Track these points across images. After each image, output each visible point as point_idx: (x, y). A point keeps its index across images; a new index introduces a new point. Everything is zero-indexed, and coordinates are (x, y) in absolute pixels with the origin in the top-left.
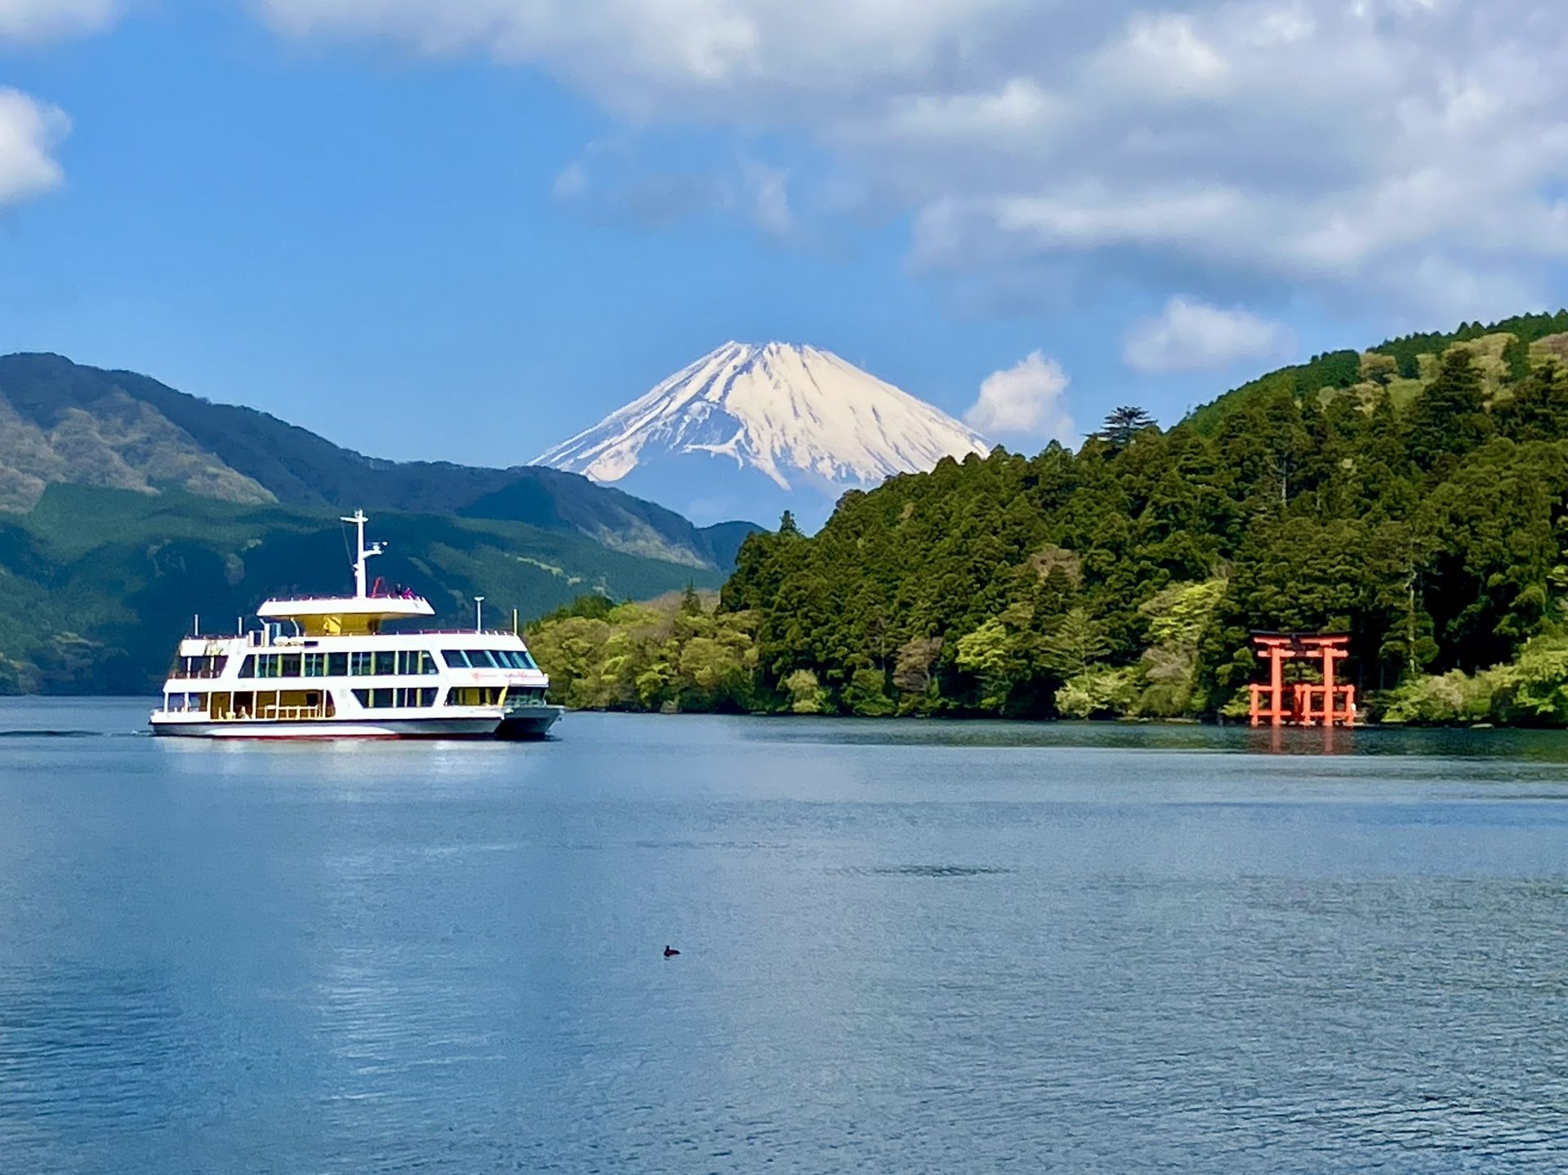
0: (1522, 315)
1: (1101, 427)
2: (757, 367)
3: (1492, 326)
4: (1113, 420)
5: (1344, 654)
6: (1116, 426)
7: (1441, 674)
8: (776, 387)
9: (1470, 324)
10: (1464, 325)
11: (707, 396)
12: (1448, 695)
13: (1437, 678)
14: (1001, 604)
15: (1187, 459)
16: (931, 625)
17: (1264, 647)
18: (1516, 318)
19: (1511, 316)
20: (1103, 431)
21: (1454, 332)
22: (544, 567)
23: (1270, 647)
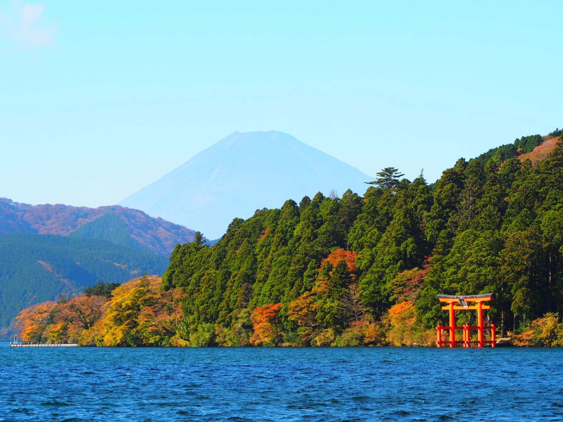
4: (382, 175)
5: (488, 307)
6: (383, 178)
20: (376, 181)
22: (117, 264)
23: (448, 304)
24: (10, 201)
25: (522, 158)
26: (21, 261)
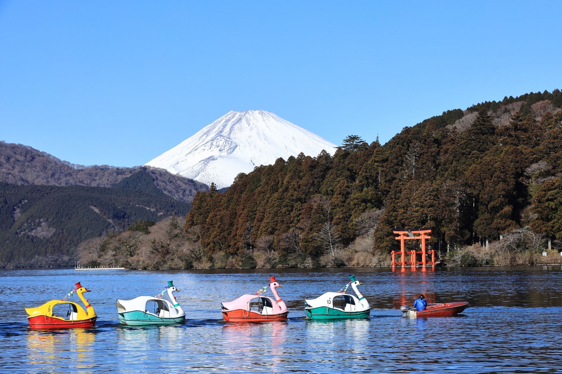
0: (529, 93)
1: (341, 144)
2: (244, 121)
3: (517, 98)
4: (347, 141)
5: (429, 237)
6: (348, 143)
7: (471, 245)
8: (251, 129)
9: (508, 97)
10: (506, 98)
11: (222, 134)
12: (473, 253)
13: (469, 247)
14: (297, 220)
15: (376, 157)
16: (269, 229)
17: (398, 235)
18: (527, 94)
19: (525, 94)
20: (343, 145)
21: (502, 101)
22: (148, 209)
23: (400, 235)
24: (69, 163)
25: (450, 127)
26: (77, 206)
